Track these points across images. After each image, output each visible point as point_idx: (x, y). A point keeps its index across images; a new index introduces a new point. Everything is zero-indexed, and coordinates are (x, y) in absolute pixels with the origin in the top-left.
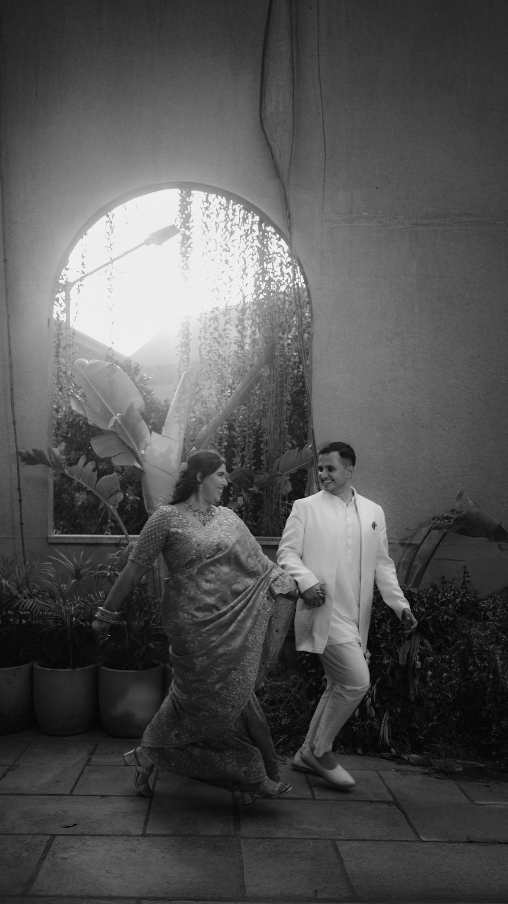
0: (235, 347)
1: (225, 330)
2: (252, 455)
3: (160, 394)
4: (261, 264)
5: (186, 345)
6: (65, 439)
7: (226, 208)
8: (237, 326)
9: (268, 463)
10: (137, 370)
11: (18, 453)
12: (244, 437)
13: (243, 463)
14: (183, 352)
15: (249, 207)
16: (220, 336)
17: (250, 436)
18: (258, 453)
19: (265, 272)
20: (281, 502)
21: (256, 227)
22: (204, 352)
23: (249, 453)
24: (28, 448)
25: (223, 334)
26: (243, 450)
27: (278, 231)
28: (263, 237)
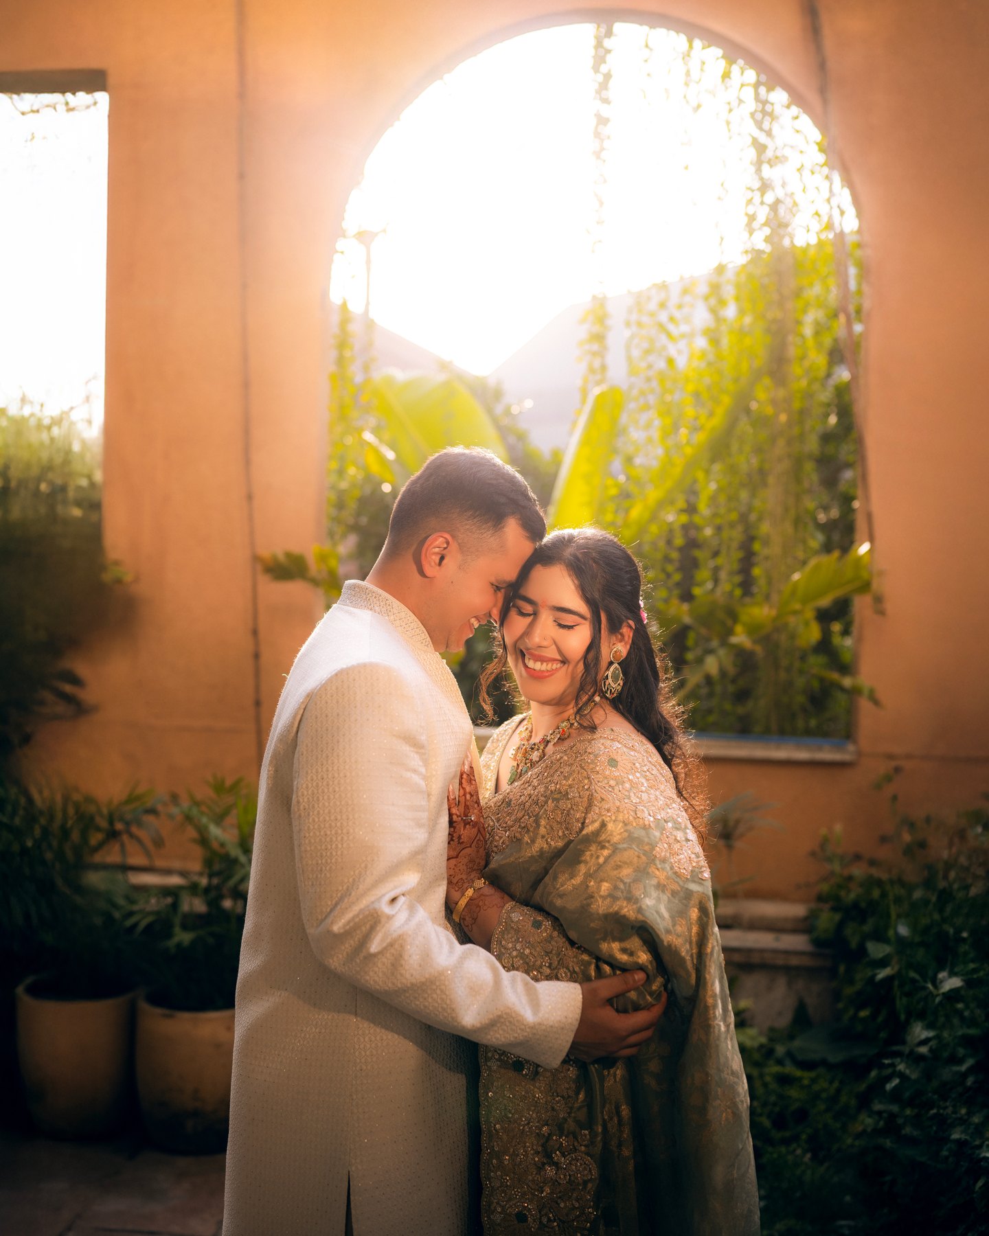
0: (701, 343)
1: (680, 307)
2: (736, 566)
3: (542, 441)
4: (759, 171)
5: (599, 338)
6: (355, 528)
7: (687, 56)
8: (706, 298)
9: (770, 582)
10: (498, 394)
11: (256, 558)
12: (719, 529)
13: (716, 581)
14: (594, 354)
15: (734, 51)
16: (671, 319)
17: (732, 525)
18: (748, 560)
19: (765, 187)
20: (797, 664)
21: (749, 93)
22: (636, 353)
23: (729, 561)
24: (276, 547)
25: (677, 314)
26: (716, 554)
27: (797, 99)
28: (764, 114)
